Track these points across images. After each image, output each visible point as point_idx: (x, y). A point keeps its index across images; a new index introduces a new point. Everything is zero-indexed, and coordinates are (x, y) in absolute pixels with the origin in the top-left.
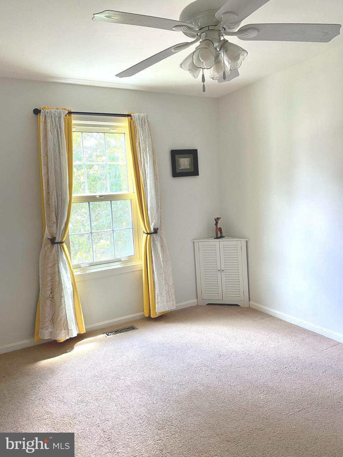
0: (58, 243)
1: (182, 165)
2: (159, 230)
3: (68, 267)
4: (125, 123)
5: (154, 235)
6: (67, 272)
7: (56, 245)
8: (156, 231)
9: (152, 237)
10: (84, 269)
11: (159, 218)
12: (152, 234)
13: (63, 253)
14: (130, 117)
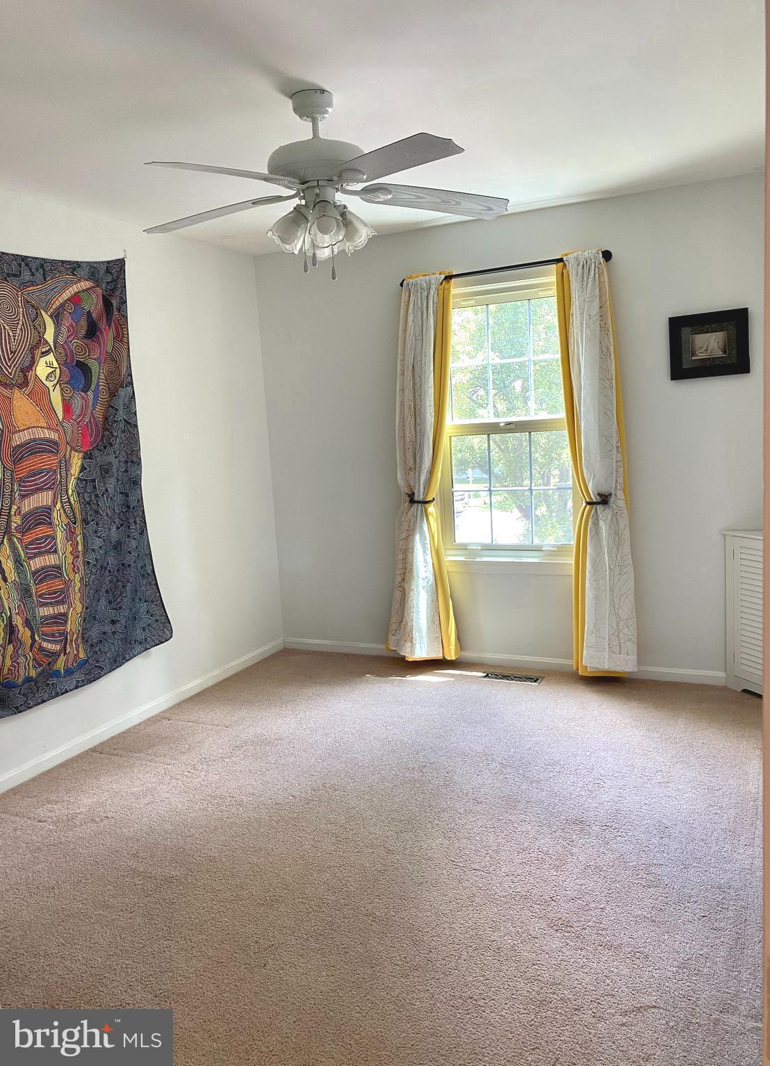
0: (419, 502)
1: (700, 351)
2: (612, 499)
3: (429, 543)
4: (550, 276)
5: (600, 508)
6: (425, 552)
7: (415, 505)
8: (604, 500)
9: (593, 511)
10: (474, 553)
11: (614, 473)
12: (595, 506)
13: (423, 521)
14: (561, 264)
